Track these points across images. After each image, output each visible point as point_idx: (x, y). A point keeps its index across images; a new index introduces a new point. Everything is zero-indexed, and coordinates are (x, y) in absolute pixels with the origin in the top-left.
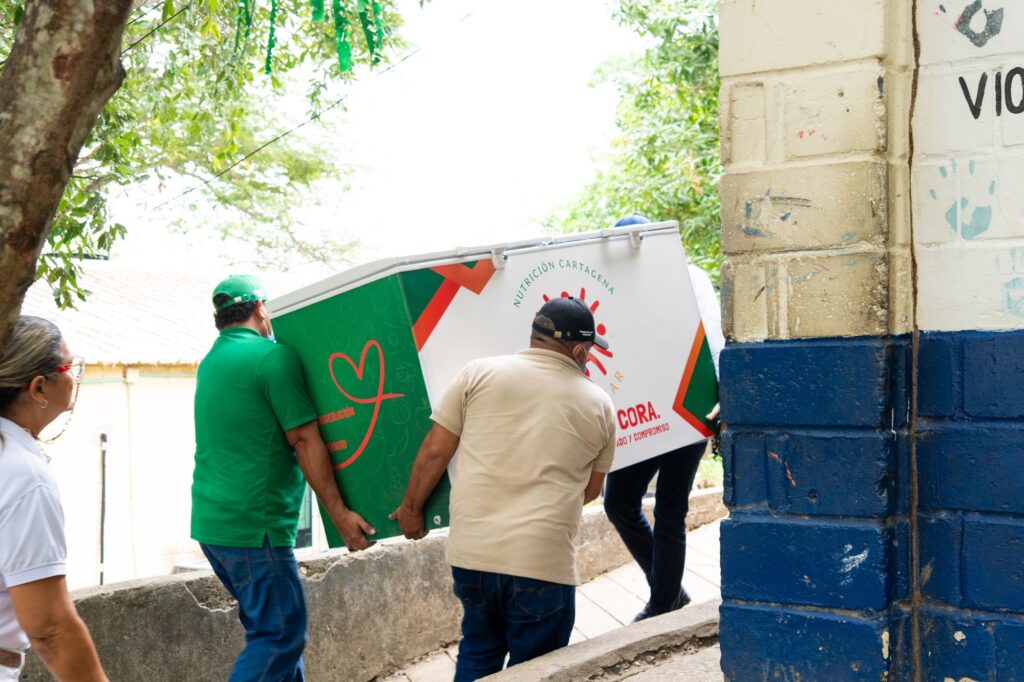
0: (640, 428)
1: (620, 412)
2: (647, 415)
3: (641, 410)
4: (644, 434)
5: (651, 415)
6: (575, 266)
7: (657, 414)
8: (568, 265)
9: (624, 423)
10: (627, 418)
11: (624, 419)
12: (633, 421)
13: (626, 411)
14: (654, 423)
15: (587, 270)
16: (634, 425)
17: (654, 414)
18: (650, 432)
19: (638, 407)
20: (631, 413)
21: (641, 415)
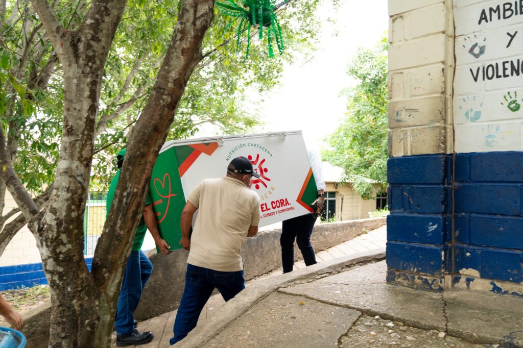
0: (281, 208)
1: (272, 202)
2: (285, 203)
3: (282, 201)
4: (283, 211)
5: (286, 203)
6: (255, 145)
7: (289, 203)
8: (252, 145)
9: (274, 207)
10: (275, 205)
11: (274, 205)
12: (278, 205)
13: (275, 202)
14: (288, 207)
15: (260, 147)
16: (278, 207)
17: (288, 203)
18: (286, 210)
19: (281, 200)
20: (278, 203)
21: (282, 203)
